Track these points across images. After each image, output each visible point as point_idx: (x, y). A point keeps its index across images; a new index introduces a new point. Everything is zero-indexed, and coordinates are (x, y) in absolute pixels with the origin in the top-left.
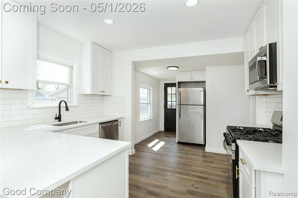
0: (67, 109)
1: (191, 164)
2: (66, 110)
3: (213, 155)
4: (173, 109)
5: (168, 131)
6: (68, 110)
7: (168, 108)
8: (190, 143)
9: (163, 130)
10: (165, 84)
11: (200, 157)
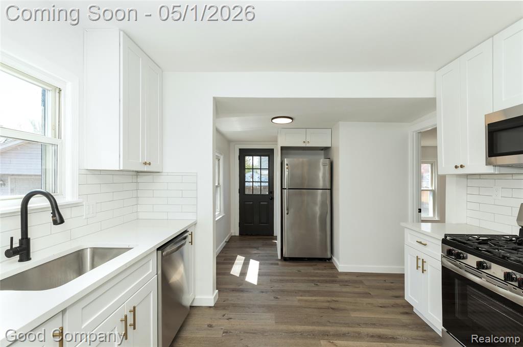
0: (58, 220)
1: (342, 306)
2: (55, 223)
3: (355, 278)
4: (255, 195)
5: (247, 235)
6: (62, 221)
7: (246, 193)
8: (305, 258)
9: (237, 234)
10: (241, 150)
11: (341, 285)
